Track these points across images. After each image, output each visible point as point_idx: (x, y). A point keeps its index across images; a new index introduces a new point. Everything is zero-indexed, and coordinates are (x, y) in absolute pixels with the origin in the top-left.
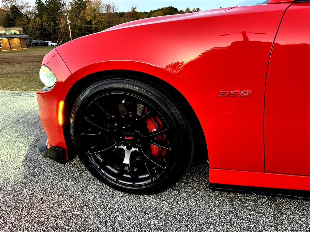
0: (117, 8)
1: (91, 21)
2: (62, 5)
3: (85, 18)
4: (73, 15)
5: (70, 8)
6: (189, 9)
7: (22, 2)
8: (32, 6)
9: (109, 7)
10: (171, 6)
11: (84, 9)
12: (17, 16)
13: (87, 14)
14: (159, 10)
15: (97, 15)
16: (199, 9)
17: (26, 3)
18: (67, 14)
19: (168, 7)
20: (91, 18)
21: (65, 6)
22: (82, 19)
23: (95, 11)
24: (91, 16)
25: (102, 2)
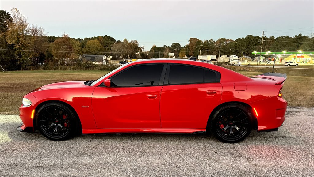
1: (13, 44)
3: (6, 41)
6: (127, 40)
9: (36, 31)
10: (107, 35)
11: (4, 31)
13: (8, 37)
14: (95, 38)
15: (20, 39)
16: (136, 41)
19: (105, 36)
20: (14, 42)
23: (18, 34)
24: (14, 39)
25: (28, 25)
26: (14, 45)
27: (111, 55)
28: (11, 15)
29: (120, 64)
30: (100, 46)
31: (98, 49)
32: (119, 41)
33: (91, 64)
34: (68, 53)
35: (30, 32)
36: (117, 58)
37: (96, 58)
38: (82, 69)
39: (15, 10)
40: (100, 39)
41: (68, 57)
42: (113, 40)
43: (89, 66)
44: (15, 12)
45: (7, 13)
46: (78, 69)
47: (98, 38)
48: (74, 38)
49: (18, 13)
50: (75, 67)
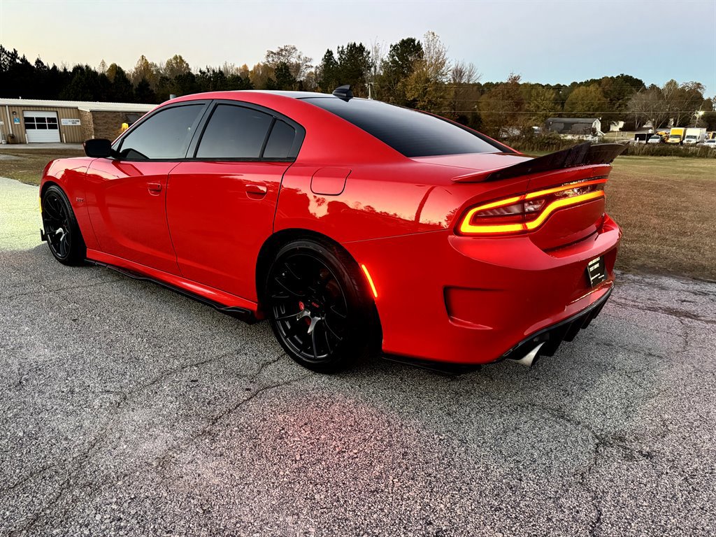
0: (478, 75)
1: (415, 100)
2: (368, 67)
3: (404, 95)
4: (384, 87)
5: (382, 73)
6: (675, 83)
7: (299, 57)
8: (315, 66)
9: (461, 72)
10: (625, 74)
11: (406, 76)
12: (285, 82)
13: (410, 87)
14: (593, 81)
15: (428, 89)
16: (699, 84)
17: (306, 60)
18: (371, 85)
19: (618, 77)
20: (416, 96)
21: (373, 69)
22: (399, 95)
23: (428, 80)
24: (418, 90)
25: (447, 62)
26: (417, 101)
27: (621, 120)
28: (423, 46)
29: (636, 139)
30: (599, 100)
31: (592, 105)
32: (653, 87)
33: (554, 138)
34: (513, 116)
35: (448, 76)
36: (637, 127)
37: (575, 125)
38: (533, 149)
39: (432, 35)
40: (604, 83)
41: (510, 122)
42: (638, 84)
43: (549, 142)
44: (431, 39)
45: (416, 42)
46: (525, 148)
47: (599, 82)
48: (548, 85)
49: (435, 40)
50: (520, 144)
